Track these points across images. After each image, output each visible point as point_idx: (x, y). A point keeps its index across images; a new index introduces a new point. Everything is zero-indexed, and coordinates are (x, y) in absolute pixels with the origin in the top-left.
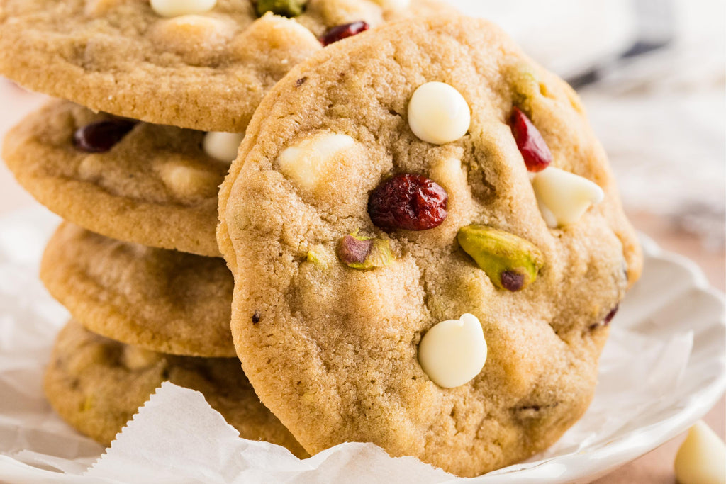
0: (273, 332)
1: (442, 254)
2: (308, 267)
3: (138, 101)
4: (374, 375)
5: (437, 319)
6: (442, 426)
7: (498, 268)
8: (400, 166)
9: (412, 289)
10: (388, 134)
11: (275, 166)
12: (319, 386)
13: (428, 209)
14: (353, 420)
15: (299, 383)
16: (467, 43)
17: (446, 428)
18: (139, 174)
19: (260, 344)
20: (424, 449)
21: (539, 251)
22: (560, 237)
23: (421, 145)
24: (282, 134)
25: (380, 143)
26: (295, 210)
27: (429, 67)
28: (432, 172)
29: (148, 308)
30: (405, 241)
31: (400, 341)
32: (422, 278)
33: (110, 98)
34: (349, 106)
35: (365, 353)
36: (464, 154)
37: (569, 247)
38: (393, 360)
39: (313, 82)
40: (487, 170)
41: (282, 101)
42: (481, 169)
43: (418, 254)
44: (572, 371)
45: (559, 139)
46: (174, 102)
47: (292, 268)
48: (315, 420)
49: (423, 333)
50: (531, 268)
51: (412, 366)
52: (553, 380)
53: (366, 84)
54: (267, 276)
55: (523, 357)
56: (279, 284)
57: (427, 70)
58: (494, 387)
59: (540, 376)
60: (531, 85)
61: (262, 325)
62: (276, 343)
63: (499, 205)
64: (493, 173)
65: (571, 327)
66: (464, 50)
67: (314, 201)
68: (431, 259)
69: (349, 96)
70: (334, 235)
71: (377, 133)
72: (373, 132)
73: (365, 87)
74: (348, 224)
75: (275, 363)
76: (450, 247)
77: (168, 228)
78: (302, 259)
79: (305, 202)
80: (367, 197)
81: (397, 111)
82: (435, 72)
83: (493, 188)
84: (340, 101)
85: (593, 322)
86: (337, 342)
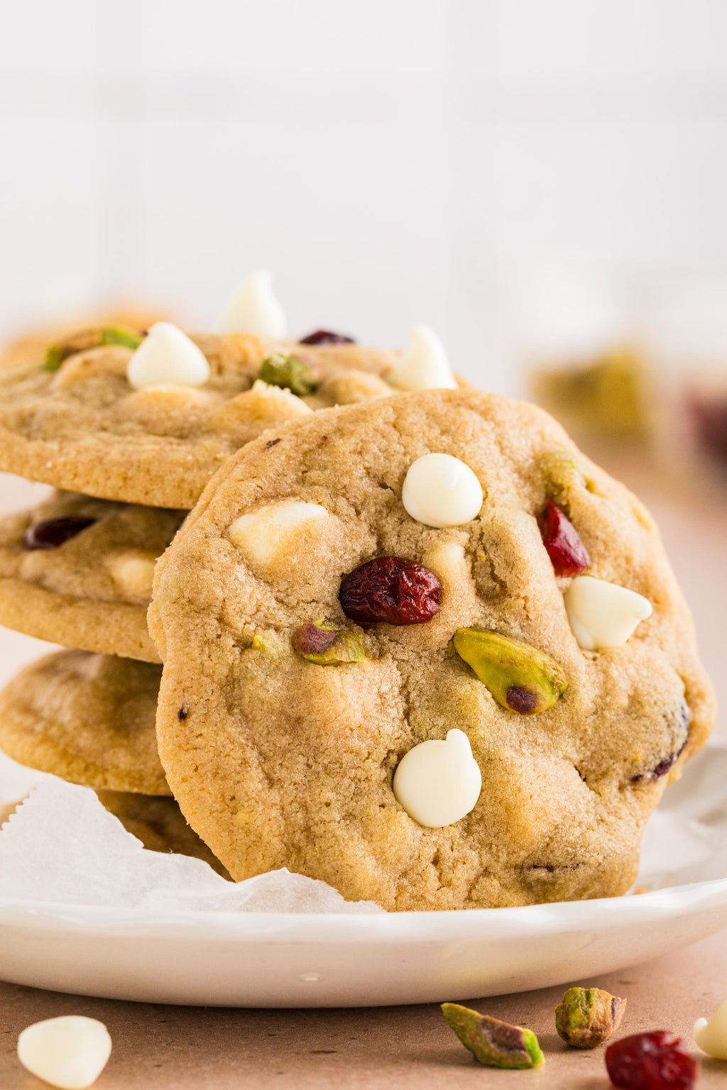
0: (202, 732)
1: (432, 661)
2: (252, 655)
3: (81, 469)
4: (329, 795)
5: (418, 738)
6: (420, 875)
7: (503, 681)
8: (386, 549)
9: (389, 697)
10: (373, 510)
11: (224, 533)
12: (257, 802)
13: (411, 597)
14: (299, 850)
15: (233, 798)
16: (492, 419)
17: (425, 878)
18: (86, 570)
19: (187, 746)
20: (394, 901)
21: (561, 670)
22: (595, 659)
23: (415, 525)
24: (239, 499)
25: (362, 518)
26: (242, 584)
27: (436, 438)
28: (426, 558)
29: (85, 734)
30: (385, 639)
31: (367, 758)
32: (404, 687)
33: (49, 465)
34: (327, 472)
35: (320, 768)
36: (469, 540)
37: (604, 672)
38: (356, 780)
39: (285, 444)
40: (497, 562)
41: (244, 463)
42: (489, 560)
43: (399, 656)
44: (602, 828)
45: (605, 543)
46: (122, 470)
47: (232, 654)
48: (250, 846)
49: (401, 755)
50: (547, 687)
51: (380, 791)
52: (574, 834)
53: (352, 448)
54: (199, 661)
55: (531, 797)
56: (214, 672)
57: (434, 441)
58: (492, 834)
59: (557, 827)
60: (572, 474)
61: (191, 722)
62: (206, 746)
63: (511, 607)
64: (504, 566)
65: (604, 774)
66: (488, 426)
67: (269, 578)
68: (417, 664)
69: (329, 461)
70: (291, 620)
71: (360, 508)
72: (354, 505)
73: (350, 452)
74: (310, 611)
75: (204, 771)
76: (443, 652)
77: (107, 627)
78: (245, 645)
79: (256, 578)
80: (339, 581)
81: (389, 485)
82: (444, 444)
83: (503, 585)
84: (317, 467)
85: (635, 773)
86: (285, 752)
